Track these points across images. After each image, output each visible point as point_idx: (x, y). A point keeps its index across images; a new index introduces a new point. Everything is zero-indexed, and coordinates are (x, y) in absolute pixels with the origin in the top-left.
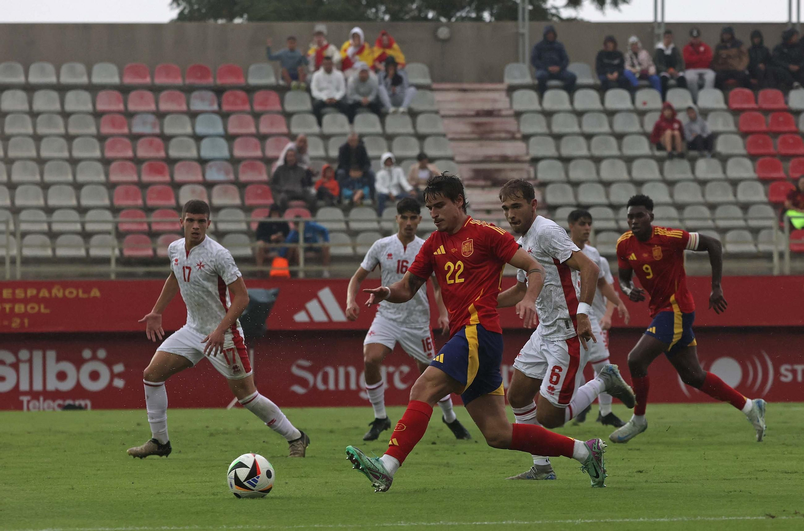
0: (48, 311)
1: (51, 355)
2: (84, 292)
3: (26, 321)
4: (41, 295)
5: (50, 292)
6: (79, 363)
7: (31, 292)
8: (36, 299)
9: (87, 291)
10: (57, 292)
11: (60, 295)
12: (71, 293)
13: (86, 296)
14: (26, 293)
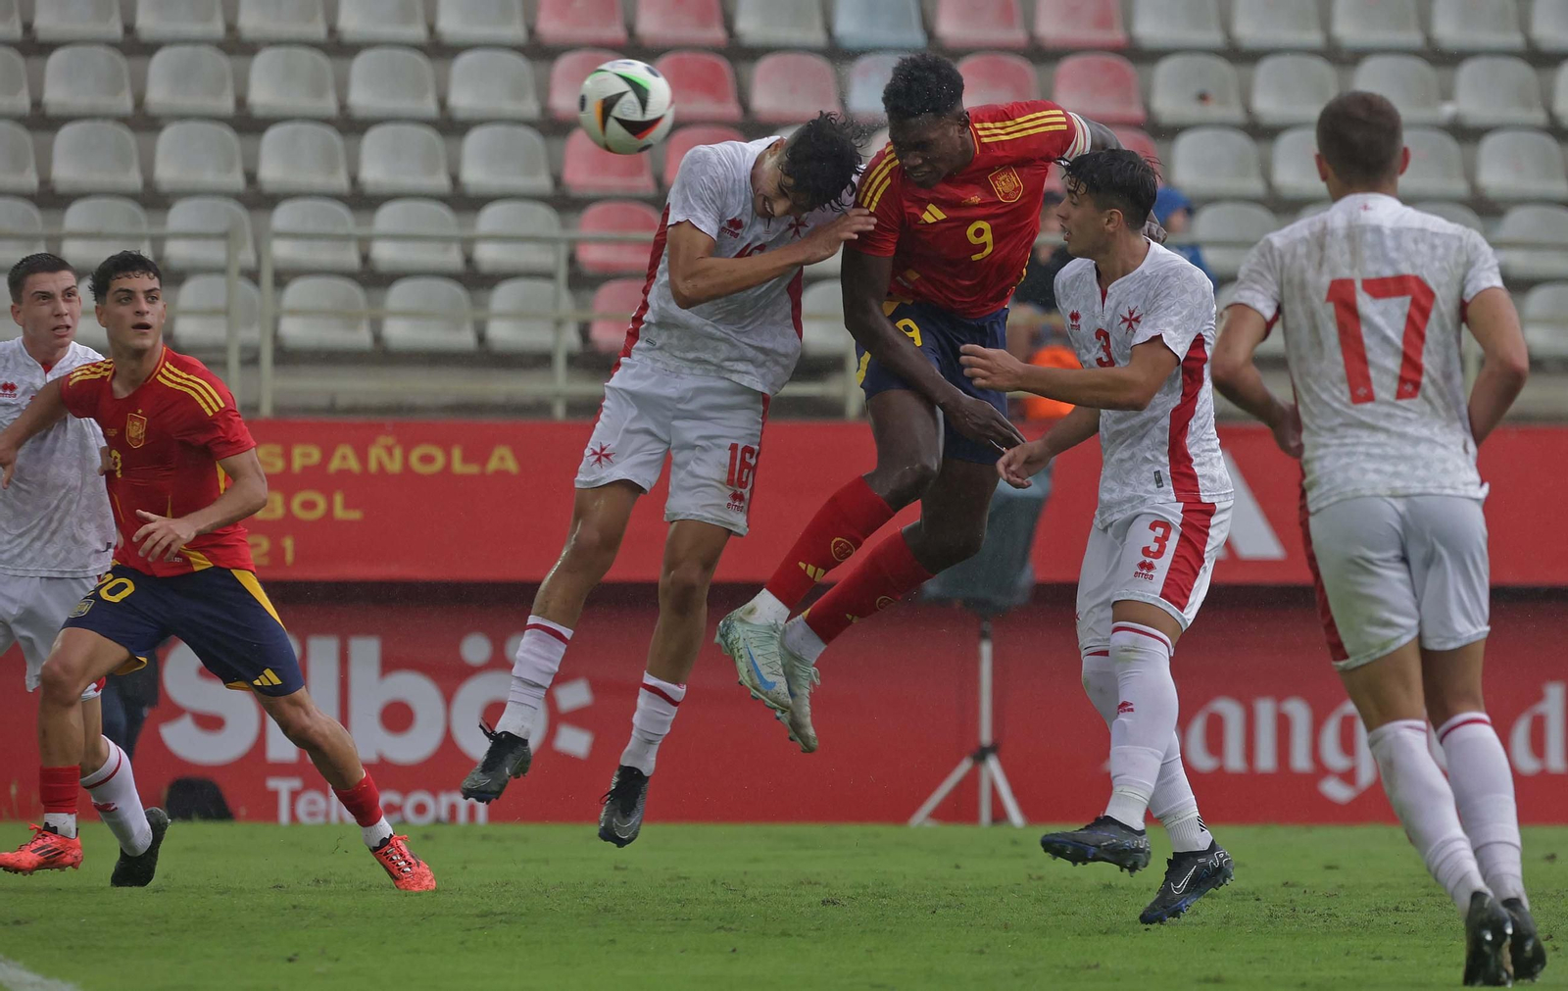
0: (355, 515)
1: (366, 651)
2: (466, 459)
3: (288, 544)
4: (335, 464)
5: (363, 457)
6: (451, 676)
7: (304, 456)
8: (318, 478)
9: (477, 453)
10: (385, 457)
11: (394, 466)
12: (429, 460)
13: (473, 469)
14: (287, 456)
